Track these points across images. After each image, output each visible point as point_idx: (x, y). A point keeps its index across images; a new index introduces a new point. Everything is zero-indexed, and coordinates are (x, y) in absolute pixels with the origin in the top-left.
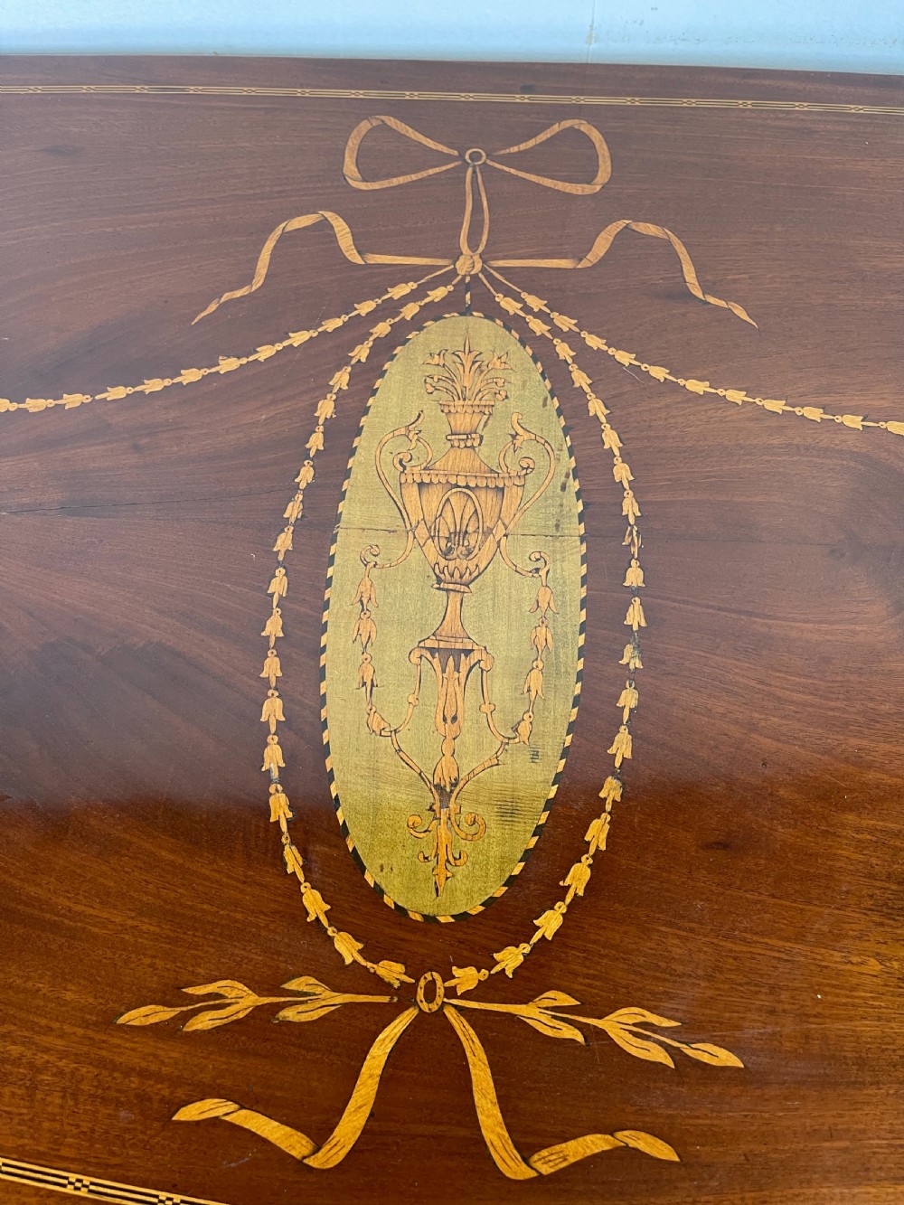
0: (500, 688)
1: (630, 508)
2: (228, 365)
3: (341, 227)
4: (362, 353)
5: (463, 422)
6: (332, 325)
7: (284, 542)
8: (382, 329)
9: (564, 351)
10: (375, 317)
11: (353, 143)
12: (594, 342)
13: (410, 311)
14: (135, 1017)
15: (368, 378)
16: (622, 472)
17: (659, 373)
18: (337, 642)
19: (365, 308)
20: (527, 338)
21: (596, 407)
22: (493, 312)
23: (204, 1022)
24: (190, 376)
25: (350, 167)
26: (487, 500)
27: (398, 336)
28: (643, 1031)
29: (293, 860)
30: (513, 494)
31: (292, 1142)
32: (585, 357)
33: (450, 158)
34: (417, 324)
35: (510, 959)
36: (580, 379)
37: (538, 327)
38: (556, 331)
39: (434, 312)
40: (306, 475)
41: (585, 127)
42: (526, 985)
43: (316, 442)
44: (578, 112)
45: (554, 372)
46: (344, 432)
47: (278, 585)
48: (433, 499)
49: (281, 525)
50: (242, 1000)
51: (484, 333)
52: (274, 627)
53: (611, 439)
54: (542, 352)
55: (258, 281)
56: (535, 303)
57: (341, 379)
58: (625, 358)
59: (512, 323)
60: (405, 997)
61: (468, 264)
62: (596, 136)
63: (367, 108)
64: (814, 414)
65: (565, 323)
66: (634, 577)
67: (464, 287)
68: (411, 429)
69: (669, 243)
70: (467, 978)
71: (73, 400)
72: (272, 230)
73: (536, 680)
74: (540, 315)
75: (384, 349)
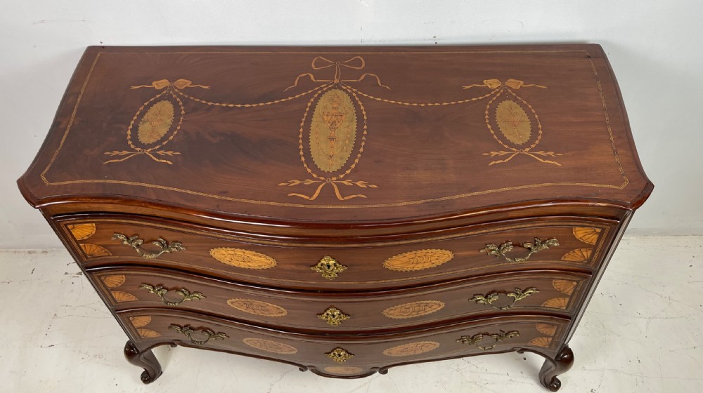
0: (341, 143)
1: (365, 118)
2: (290, 98)
3: (312, 76)
4: (316, 96)
5: (335, 106)
6: (310, 92)
7: (302, 124)
8: (320, 92)
9: (354, 94)
10: (318, 90)
11: (314, 61)
12: (360, 93)
13: (325, 89)
14: (282, 184)
15: (317, 100)
16: (364, 113)
17: (372, 97)
18: (312, 138)
19: (316, 89)
20: (347, 92)
21: (360, 103)
22: (341, 89)
23: (292, 185)
24: (284, 100)
25: (313, 66)
26: (339, 117)
27: (323, 93)
28: (362, 184)
29: (305, 165)
30: (344, 116)
31: (307, 198)
32: (358, 95)
33: (332, 64)
34: (326, 91)
35: (341, 176)
36: (357, 99)
37: (350, 91)
38: (353, 91)
39: (330, 89)
40: (306, 114)
41: (360, 58)
42: (344, 179)
43: (308, 109)
44: (359, 55)
45: (353, 99)
46: (313, 108)
47: (301, 130)
48: (329, 118)
49: (302, 122)
50: (297, 182)
51: (339, 92)
52: (301, 136)
53: (362, 108)
54: (350, 95)
55: (296, 85)
56: (349, 87)
57: (312, 100)
58: (366, 95)
59: (344, 90)
60: (324, 181)
61: (336, 81)
62: (362, 59)
63: (316, 56)
64: (400, 103)
65: (355, 90)
66: (365, 127)
67: (335, 85)
68: (325, 107)
69: (375, 77)
70: (334, 179)
71: (261, 104)
72: (297, 76)
73: (347, 142)
74: (350, 89)
75: (320, 95)
